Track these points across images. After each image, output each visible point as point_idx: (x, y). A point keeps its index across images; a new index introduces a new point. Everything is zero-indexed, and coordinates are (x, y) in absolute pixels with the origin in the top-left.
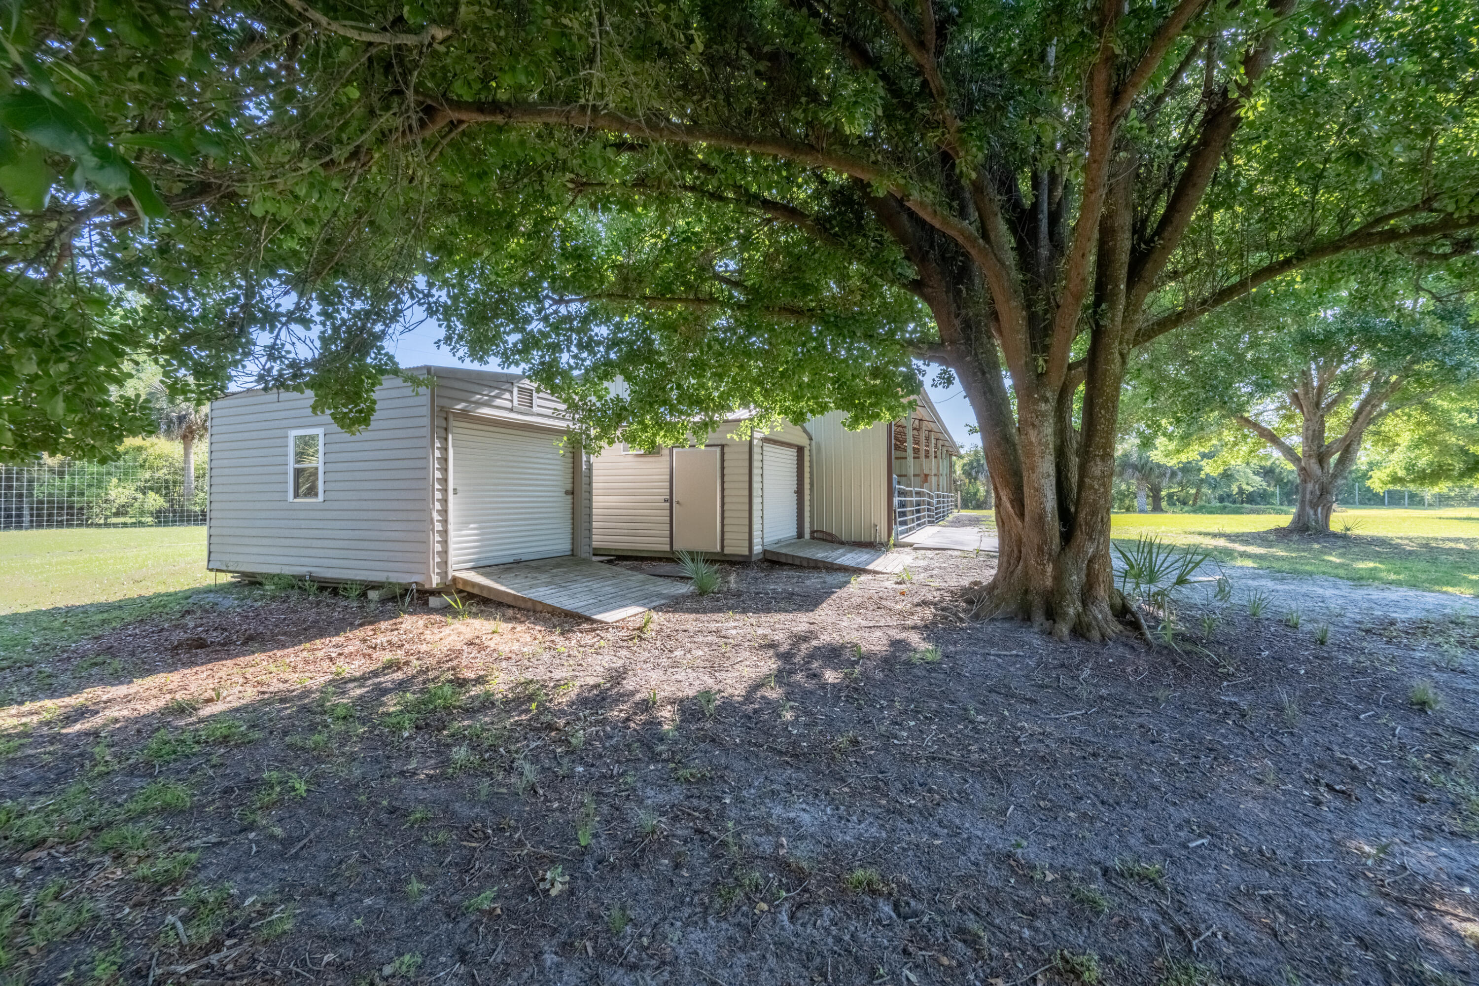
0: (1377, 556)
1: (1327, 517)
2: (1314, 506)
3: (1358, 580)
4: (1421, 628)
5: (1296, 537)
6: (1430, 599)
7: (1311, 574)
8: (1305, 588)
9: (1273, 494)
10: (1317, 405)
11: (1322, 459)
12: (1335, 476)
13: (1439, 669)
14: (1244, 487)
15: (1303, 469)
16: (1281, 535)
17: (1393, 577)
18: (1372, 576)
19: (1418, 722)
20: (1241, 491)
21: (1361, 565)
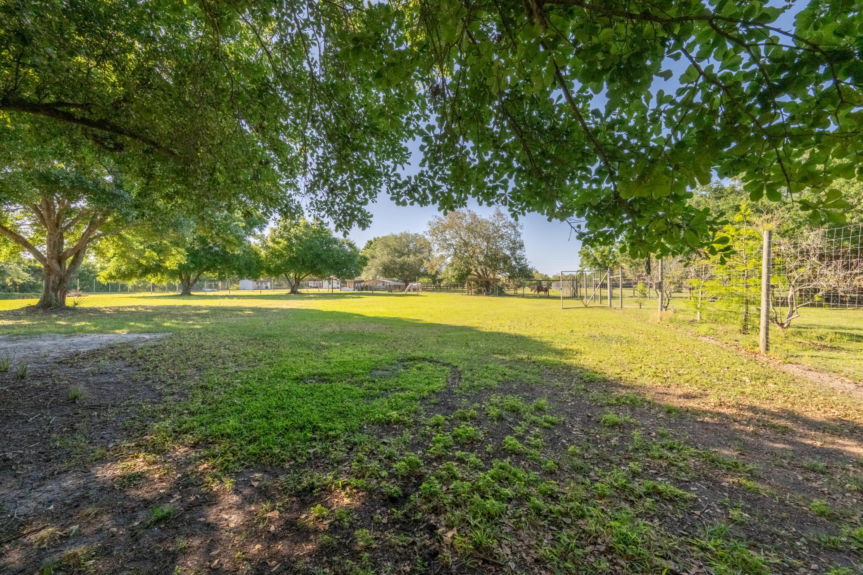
0: (90, 319)
1: (64, 297)
2: (55, 290)
3: (70, 333)
4: (94, 354)
5: (41, 311)
6: (105, 337)
7: (40, 333)
8: (30, 343)
9: (40, 286)
10: (57, 225)
11: (60, 260)
12: (69, 272)
13: (94, 375)
14: (16, 280)
15: (47, 266)
16: (30, 311)
17: (93, 328)
18: (82, 329)
19: (68, 410)
20: (15, 284)
21: (77, 324)
